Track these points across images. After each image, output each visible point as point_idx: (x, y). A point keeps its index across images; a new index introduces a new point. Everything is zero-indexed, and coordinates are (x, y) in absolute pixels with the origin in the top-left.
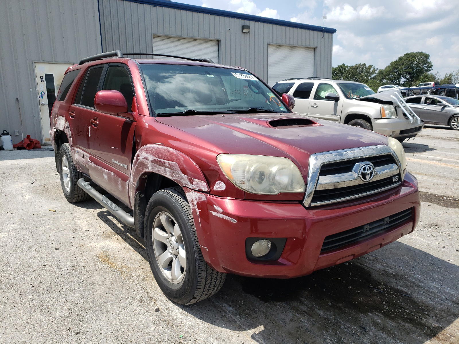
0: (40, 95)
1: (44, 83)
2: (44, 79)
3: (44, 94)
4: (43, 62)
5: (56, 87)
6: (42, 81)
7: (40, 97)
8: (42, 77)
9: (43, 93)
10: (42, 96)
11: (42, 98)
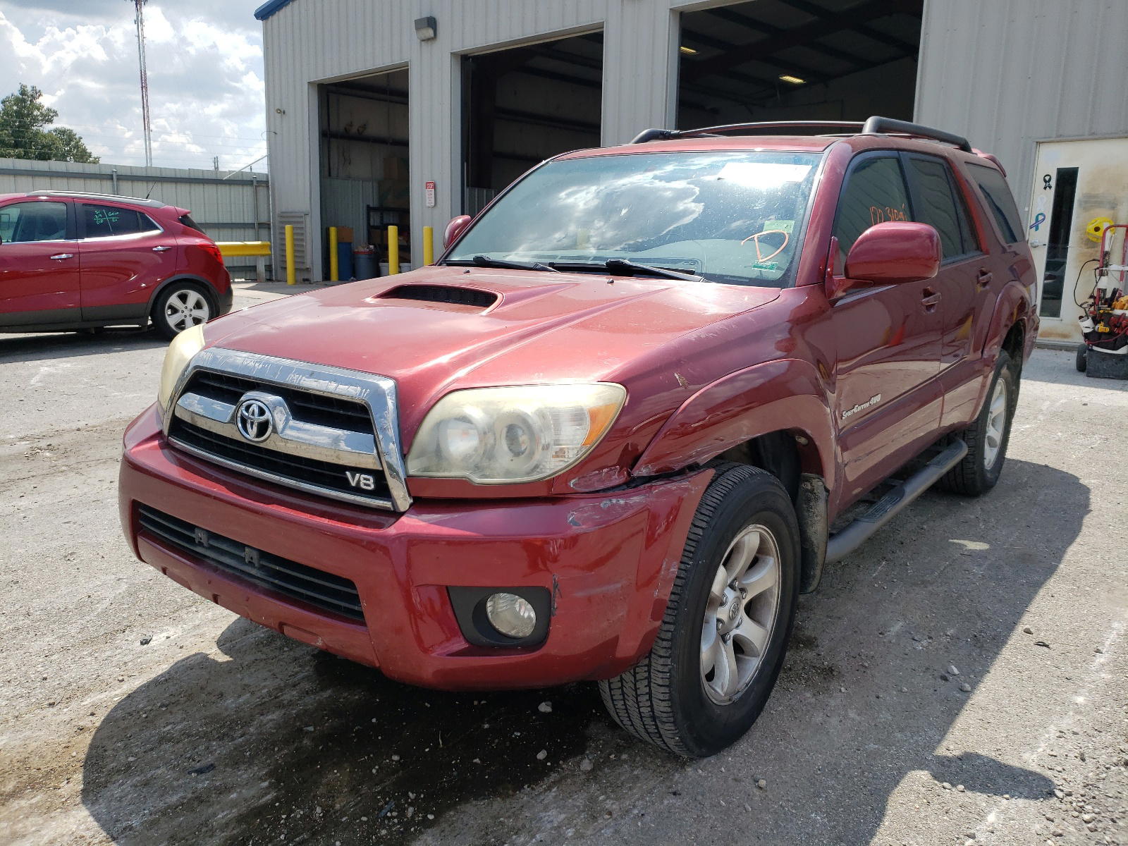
0: (1033, 221)
1: (1051, 194)
2: (1053, 183)
3: (1044, 219)
4: (1061, 139)
5: (1079, 201)
6: (1045, 188)
7: (1031, 227)
8: (1047, 178)
9: (1041, 218)
10: (1036, 226)
11: (1037, 229)
